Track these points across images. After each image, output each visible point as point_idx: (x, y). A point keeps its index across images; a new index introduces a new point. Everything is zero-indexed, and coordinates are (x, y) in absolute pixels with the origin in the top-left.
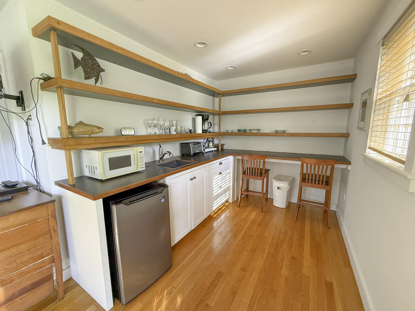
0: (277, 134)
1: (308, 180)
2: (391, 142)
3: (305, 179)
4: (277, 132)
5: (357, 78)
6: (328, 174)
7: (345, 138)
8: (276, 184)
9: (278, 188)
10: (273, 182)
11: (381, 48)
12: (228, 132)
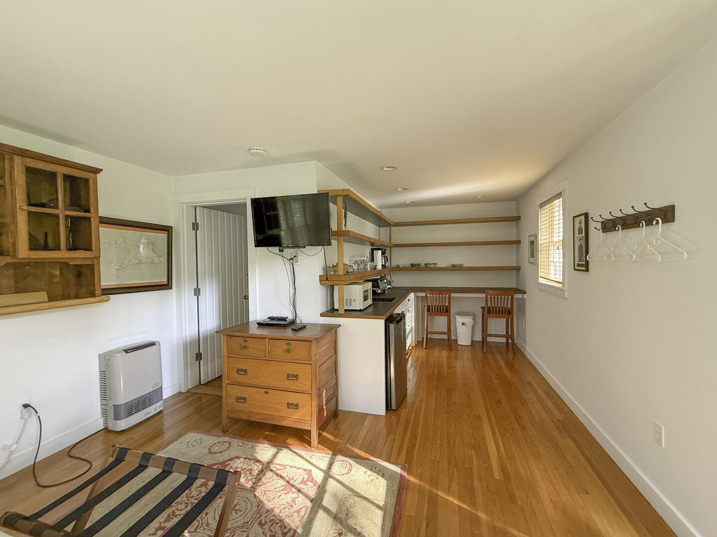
0: (455, 268)
1: (493, 311)
2: (552, 272)
3: (490, 311)
4: (454, 266)
5: (521, 219)
6: (509, 306)
7: (515, 271)
8: (460, 320)
9: (463, 324)
10: (457, 318)
11: (539, 210)
12: (399, 267)
